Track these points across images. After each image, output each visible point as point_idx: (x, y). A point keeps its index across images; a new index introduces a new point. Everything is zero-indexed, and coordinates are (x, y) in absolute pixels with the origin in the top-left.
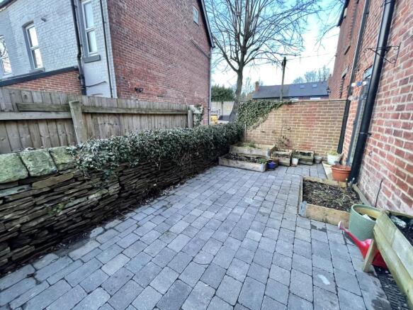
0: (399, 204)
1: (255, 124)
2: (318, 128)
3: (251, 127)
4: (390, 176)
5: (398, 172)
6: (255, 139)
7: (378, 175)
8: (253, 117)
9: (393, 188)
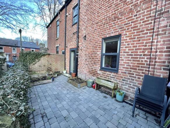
0: (92, 77)
1: (34, 63)
2: (59, 63)
3: (32, 64)
4: (88, 73)
5: (89, 72)
6: (35, 70)
7: (84, 73)
8: (33, 59)
9: (89, 75)
